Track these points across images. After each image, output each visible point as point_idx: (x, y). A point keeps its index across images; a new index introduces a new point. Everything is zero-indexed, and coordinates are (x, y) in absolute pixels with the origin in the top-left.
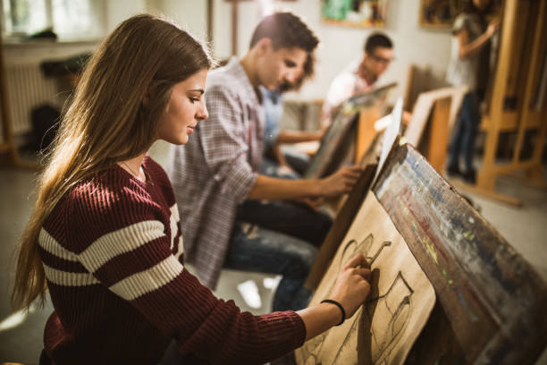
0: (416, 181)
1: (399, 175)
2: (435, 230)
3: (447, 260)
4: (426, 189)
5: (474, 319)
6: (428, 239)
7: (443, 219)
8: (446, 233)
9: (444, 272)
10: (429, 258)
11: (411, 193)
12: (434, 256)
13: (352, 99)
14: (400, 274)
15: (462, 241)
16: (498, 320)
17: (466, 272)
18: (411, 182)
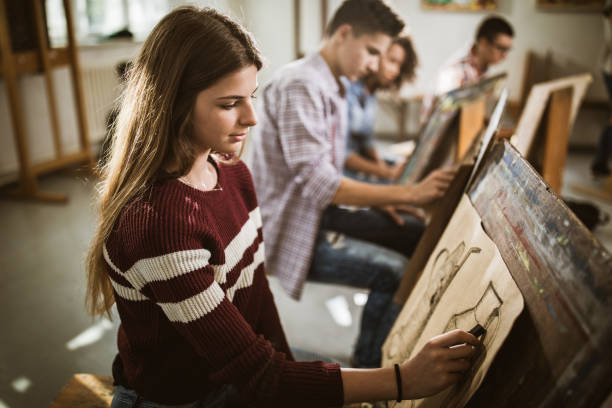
0: (512, 182)
1: (495, 176)
2: (529, 235)
3: (539, 267)
4: (522, 190)
5: (563, 330)
6: (522, 245)
7: (537, 222)
8: (540, 238)
9: (536, 281)
10: (521, 265)
11: (506, 196)
12: (526, 263)
13: (451, 94)
14: (491, 285)
15: (555, 247)
16: (587, 331)
17: (557, 280)
18: (506, 183)
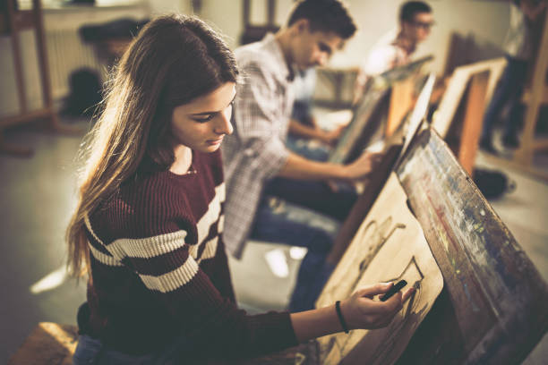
0: (436, 168)
1: (421, 160)
2: (449, 218)
3: (457, 250)
4: (445, 176)
5: (476, 310)
6: (442, 228)
7: (457, 208)
8: (459, 223)
9: (454, 262)
10: (441, 246)
11: (430, 179)
12: (446, 244)
14: (413, 260)
15: (472, 233)
16: (497, 314)
17: (473, 264)
18: (430, 168)
